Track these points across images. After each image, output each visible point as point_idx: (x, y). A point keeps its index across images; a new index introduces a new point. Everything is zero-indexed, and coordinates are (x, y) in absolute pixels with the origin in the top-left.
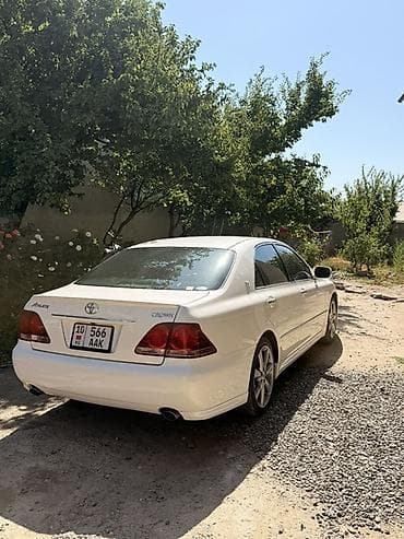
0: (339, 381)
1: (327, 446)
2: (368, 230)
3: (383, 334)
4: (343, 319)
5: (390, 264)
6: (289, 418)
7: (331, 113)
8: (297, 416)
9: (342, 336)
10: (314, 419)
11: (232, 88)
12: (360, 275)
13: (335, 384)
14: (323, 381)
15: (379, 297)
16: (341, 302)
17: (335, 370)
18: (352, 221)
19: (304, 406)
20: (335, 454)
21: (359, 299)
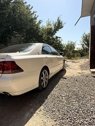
0: (66, 79)
1: (63, 99)
2: (70, 51)
3: (74, 68)
4: (66, 66)
5: (74, 57)
6: (52, 90)
7: (62, 27)
8: (54, 89)
9: (66, 69)
10: (59, 90)
11: (42, 21)
12: (69, 59)
13: (65, 80)
14: (62, 79)
15: (73, 62)
16: (66, 63)
17: (65, 76)
18: (67, 49)
19: (57, 86)
20: (65, 102)
21: (69, 62)
